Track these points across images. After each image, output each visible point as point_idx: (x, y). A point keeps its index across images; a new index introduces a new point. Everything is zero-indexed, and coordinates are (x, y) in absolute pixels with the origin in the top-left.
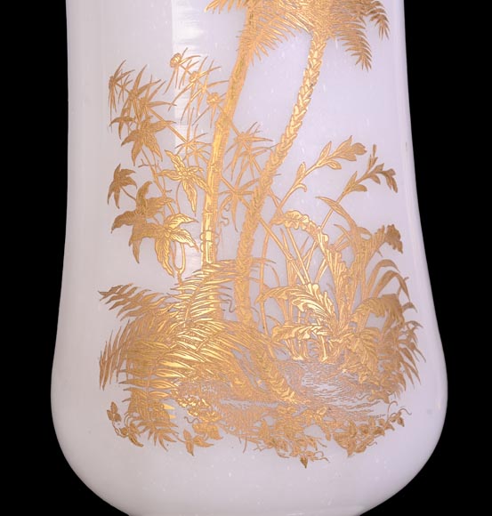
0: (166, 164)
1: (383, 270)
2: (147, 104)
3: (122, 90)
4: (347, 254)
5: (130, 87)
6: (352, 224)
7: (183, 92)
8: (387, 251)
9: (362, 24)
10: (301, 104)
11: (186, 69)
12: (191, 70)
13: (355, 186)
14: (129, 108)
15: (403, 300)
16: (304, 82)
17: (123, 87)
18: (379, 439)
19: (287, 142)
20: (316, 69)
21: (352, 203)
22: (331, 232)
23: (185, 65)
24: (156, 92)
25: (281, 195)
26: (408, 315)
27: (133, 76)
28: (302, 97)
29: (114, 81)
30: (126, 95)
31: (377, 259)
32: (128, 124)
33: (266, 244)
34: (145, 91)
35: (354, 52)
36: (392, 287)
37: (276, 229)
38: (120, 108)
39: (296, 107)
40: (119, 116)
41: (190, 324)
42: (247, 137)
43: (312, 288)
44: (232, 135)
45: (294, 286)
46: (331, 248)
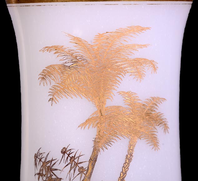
2: (50, 169)
3: (40, 161)
5: (43, 160)
7: (67, 165)
9: (155, 130)
10: (124, 172)
11: (69, 155)
12: (71, 156)
14: (43, 170)
16: (126, 161)
20: (131, 155)
23: (68, 153)
24: (54, 164)
27: (45, 155)
28: (124, 168)
30: (41, 163)
32: (42, 177)
34: (50, 163)
35: (151, 144)
39: (122, 173)
40: (38, 172)
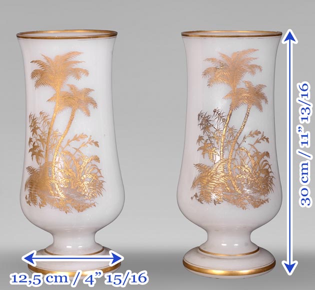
0: (212, 135)
1: (265, 163)
2: (207, 121)
4: (256, 158)
5: (203, 117)
6: (257, 150)
7: (216, 118)
8: (266, 158)
9: (261, 102)
13: (258, 141)
14: (203, 122)
15: (270, 170)
17: (202, 117)
18: (262, 205)
19: (241, 130)
20: (248, 113)
21: (257, 146)
22: (251, 153)
23: (217, 112)
24: (210, 118)
25: (239, 143)
26: (271, 174)
27: (204, 114)
28: (245, 120)
29: (199, 115)
31: (263, 160)
32: (202, 125)
33: (235, 155)
34: (207, 118)
35: (258, 108)
36: (267, 167)
37: (238, 151)
38: (201, 121)
39: (244, 122)
40: (200, 123)
41: (217, 174)
42: (232, 129)
43: (246, 166)
44: (228, 128)
45: (242, 165)
46: (252, 157)
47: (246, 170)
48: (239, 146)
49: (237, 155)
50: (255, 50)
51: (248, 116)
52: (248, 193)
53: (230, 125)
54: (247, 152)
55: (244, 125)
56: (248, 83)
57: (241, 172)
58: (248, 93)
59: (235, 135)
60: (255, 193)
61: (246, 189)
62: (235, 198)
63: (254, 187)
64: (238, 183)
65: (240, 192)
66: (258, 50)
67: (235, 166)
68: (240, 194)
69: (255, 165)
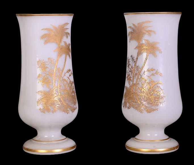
6: (152, 80)
7: (131, 60)
13: (153, 75)
19: (143, 67)
22: (148, 81)
23: (132, 57)
25: (141, 75)
31: (156, 86)
42: (138, 67)
43: (144, 88)
44: (136, 66)
45: (142, 88)
46: (148, 83)
47: (144, 91)
48: (141, 77)
49: (140, 82)
50: (150, 22)
51: (147, 59)
52: (144, 104)
53: (137, 65)
54: (146, 80)
55: (144, 65)
56: (146, 41)
57: (141, 92)
58: (146, 46)
59: (139, 70)
60: (149, 104)
61: (143, 102)
62: (137, 106)
63: (148, 101)
64: (139, 97)
65: (139, 103)
66: (152, 21)
67: (139, 88)
68: (139, 104)
69: (150, 88)
